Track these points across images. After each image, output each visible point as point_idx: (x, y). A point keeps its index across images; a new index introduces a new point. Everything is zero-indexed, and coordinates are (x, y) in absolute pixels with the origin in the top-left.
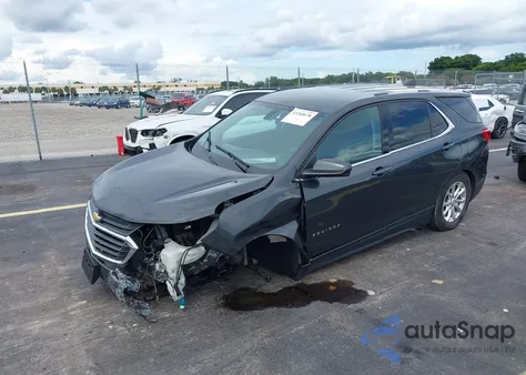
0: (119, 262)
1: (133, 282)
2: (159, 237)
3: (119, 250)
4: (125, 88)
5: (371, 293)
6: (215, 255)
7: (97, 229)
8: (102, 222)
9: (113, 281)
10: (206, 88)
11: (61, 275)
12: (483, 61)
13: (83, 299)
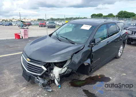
0: (39, 74)
1: (44, 81)
2: (52, 65)
3: (39, 70)
4: (10, 20)
5: (111, 78)
6: (70, 70)
7: (28, 64)
8: (31, 61)
9: (37, 81)
10: (33, 20)
11: (13, 79)
12: (103, 15)
13: (24, 87)
